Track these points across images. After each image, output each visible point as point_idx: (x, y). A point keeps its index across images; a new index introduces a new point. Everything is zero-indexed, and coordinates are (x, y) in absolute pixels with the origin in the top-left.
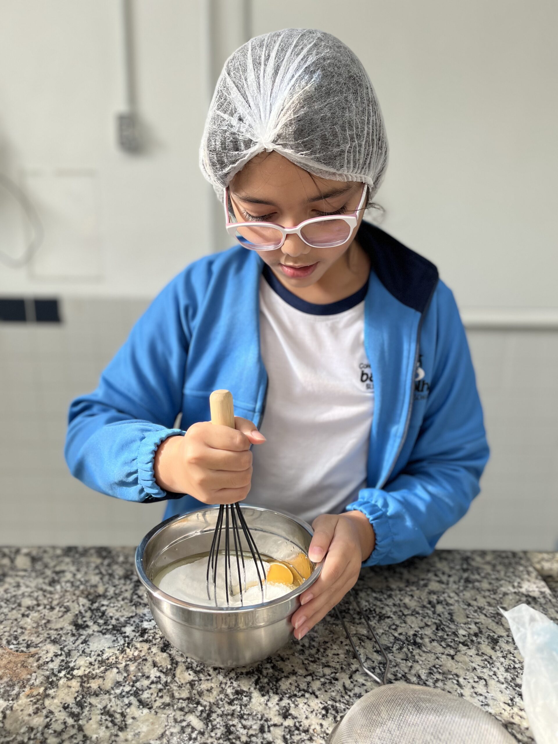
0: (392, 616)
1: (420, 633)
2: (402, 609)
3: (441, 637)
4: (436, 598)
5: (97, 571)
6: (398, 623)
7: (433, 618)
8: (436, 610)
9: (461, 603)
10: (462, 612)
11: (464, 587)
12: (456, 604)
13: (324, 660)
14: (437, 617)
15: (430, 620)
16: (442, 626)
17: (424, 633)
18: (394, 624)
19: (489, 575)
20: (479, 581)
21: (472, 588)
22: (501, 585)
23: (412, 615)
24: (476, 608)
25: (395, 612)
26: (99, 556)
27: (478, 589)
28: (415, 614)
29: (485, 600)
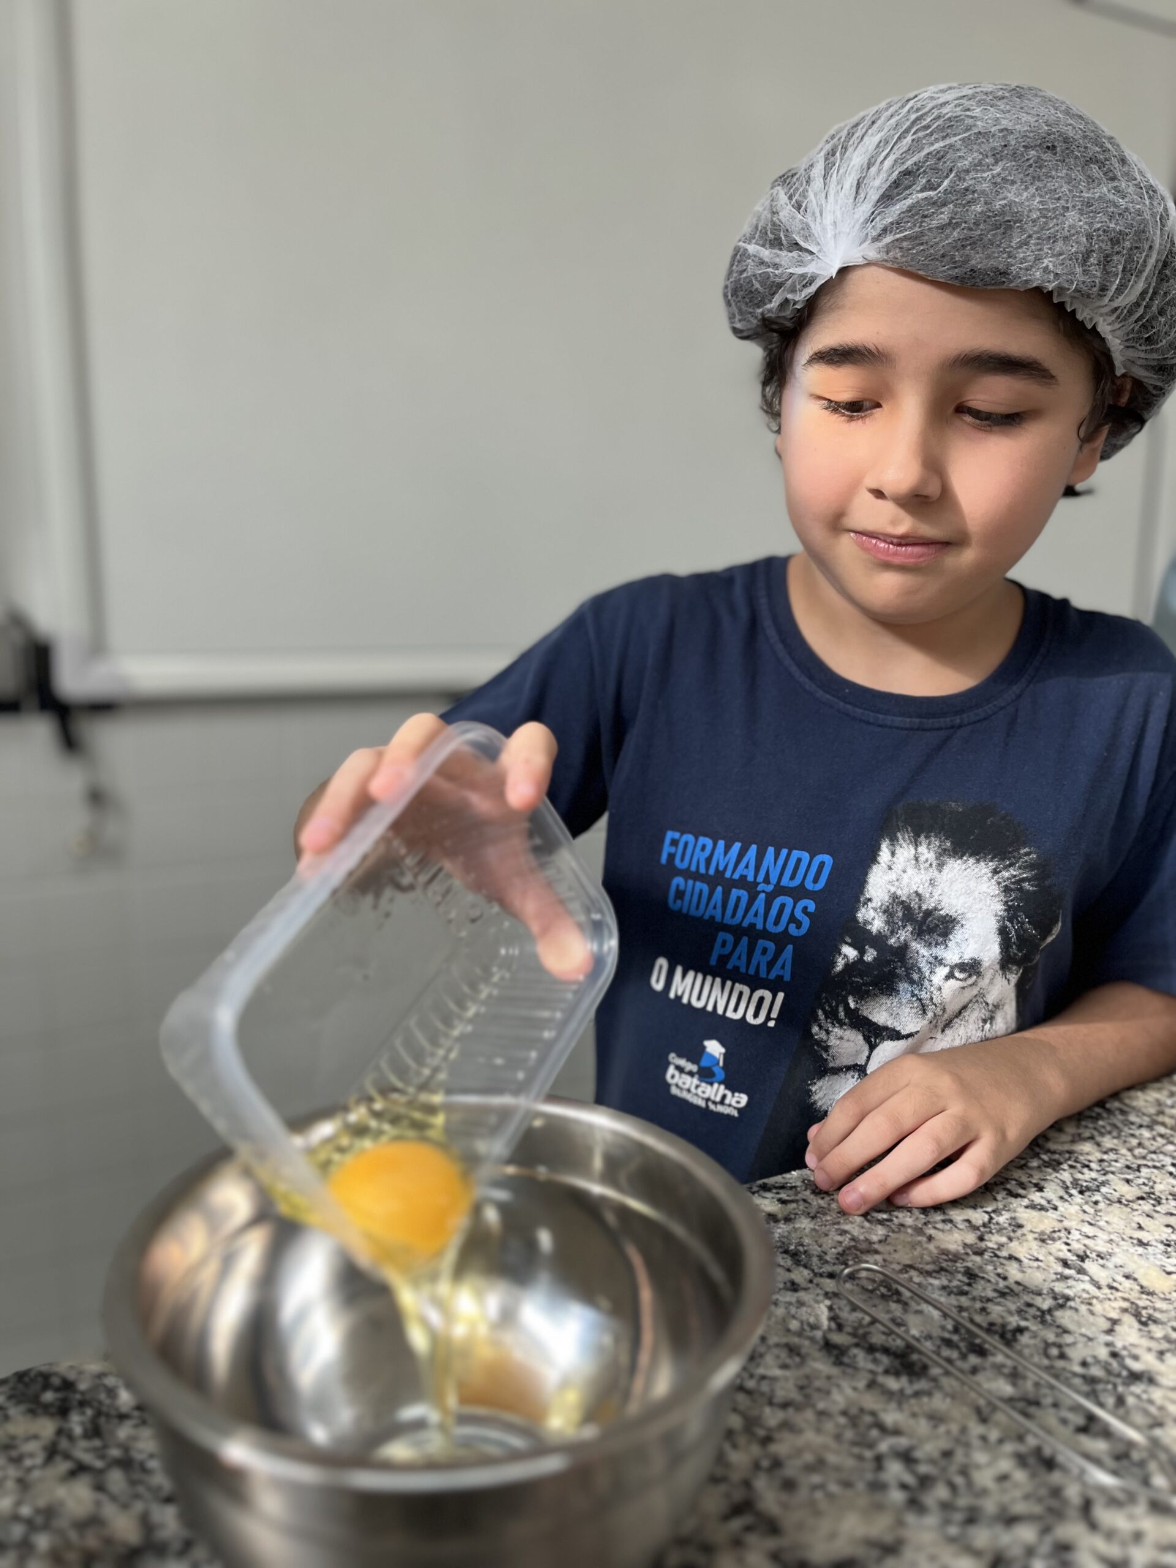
0: (1023, 1324)
1: (1119, 1344)
2: (1027, 1298)
4: (1065, 1248)
5: (63, 1466)
6: (1051, 1337)
7: (1110, 1299)
8: (1096, 1278)
9: (1122, 1243)
10: (1146, 1264)
11: (1092, 1204)
12: (1116, 1250)
13: (990, 1506)
14: (1112, 1294)
15: (1107, 1304)
16: (1144, 1312)
17: (1127, 1344)
18: (1047, 1345)
19: (1106, 1164)
20: (1103, 1183)
21: (1108, 1202)
22: (1149, 1179)
23: (1062, 1306)
24: (1162, 1247)
25: (1020, 1312)
26: (36, 1408)
27: (1120, 1202)
28: (1066, 1302)
29: (1157, 1222)
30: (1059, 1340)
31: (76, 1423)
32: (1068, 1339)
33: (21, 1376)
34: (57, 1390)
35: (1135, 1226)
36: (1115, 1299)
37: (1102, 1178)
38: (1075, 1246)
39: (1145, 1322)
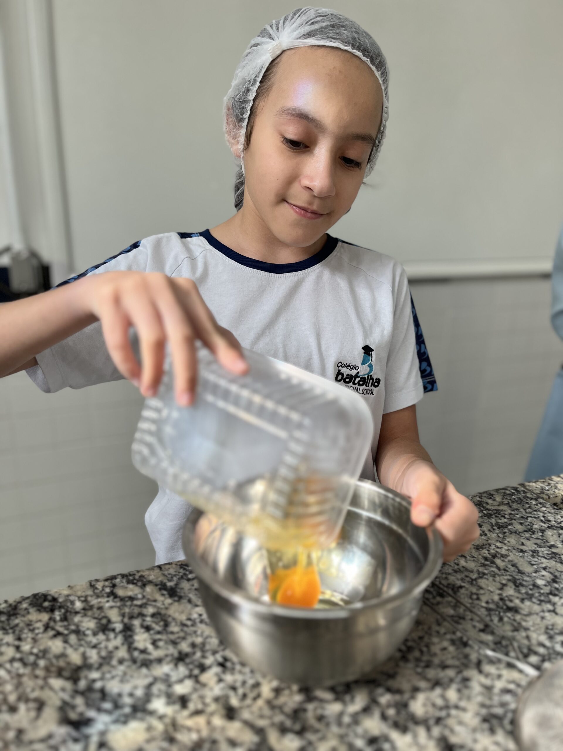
0: (463, 584)
1: (504, 595)
2: (466, 573)
3: (527, 593)
4: (487, 552)
5: (51, 633)
6: (474, 590)
7: (503, 575)
8: (499, 566)
9: (514, 551)
10: (523, 561)
11: (502, 533)
12: (510, 554)
13: (436, 661)
14: (505, 573)
15: (502, 577)
16: (518, 582)
17: (508, 594)
18: (472, 594)
19: (513, 515)
20: (510, 524)
21: (510, 532)
22: (531, 523)
23: (481, 578)
24: (531, 553)
25: (462, 579)
26: (40, 609)
27: (516, 532)
28: (483, 576)
29: (531, 542)
30: (478, 592)
31: (57, 615)
32: (482, 592)
33: (35, 596)
34: (50, 601)
35: (521, 543)
36: (506, 575)
37: (509, 522)
38: (492, 551)
39: (517, 585)
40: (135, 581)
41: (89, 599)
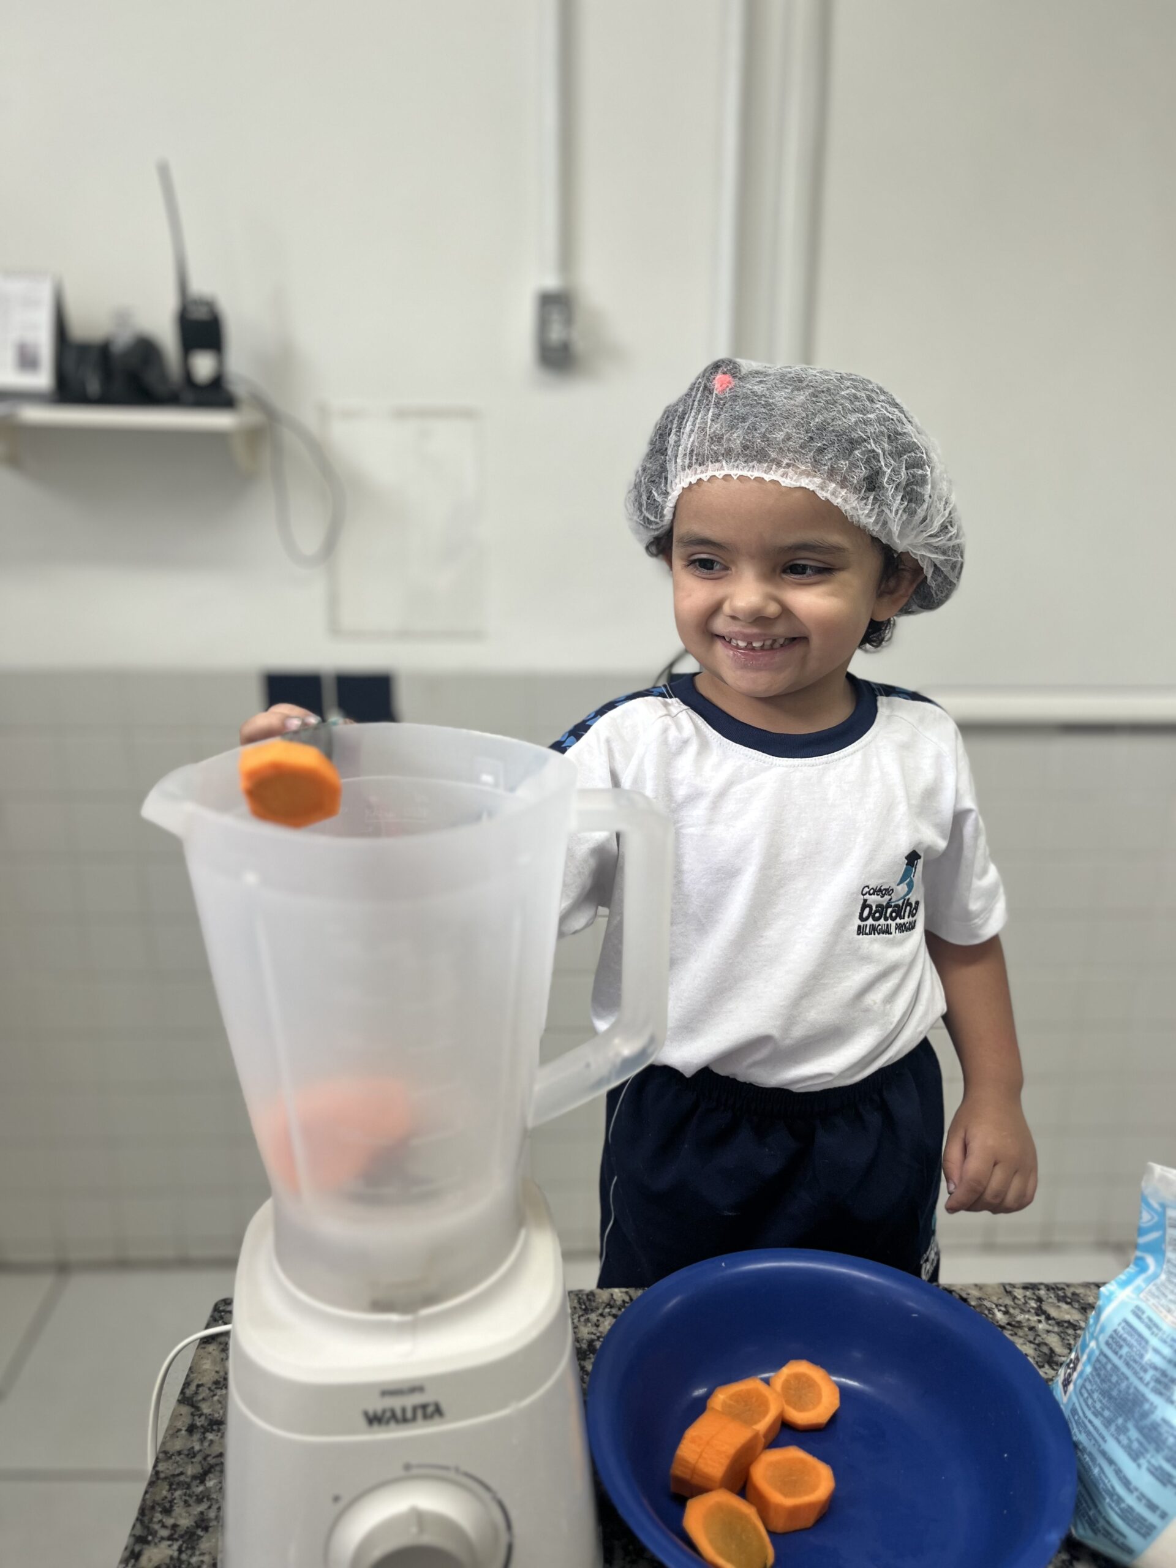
40: (1069, 1300)
41: (1011, 1311)
